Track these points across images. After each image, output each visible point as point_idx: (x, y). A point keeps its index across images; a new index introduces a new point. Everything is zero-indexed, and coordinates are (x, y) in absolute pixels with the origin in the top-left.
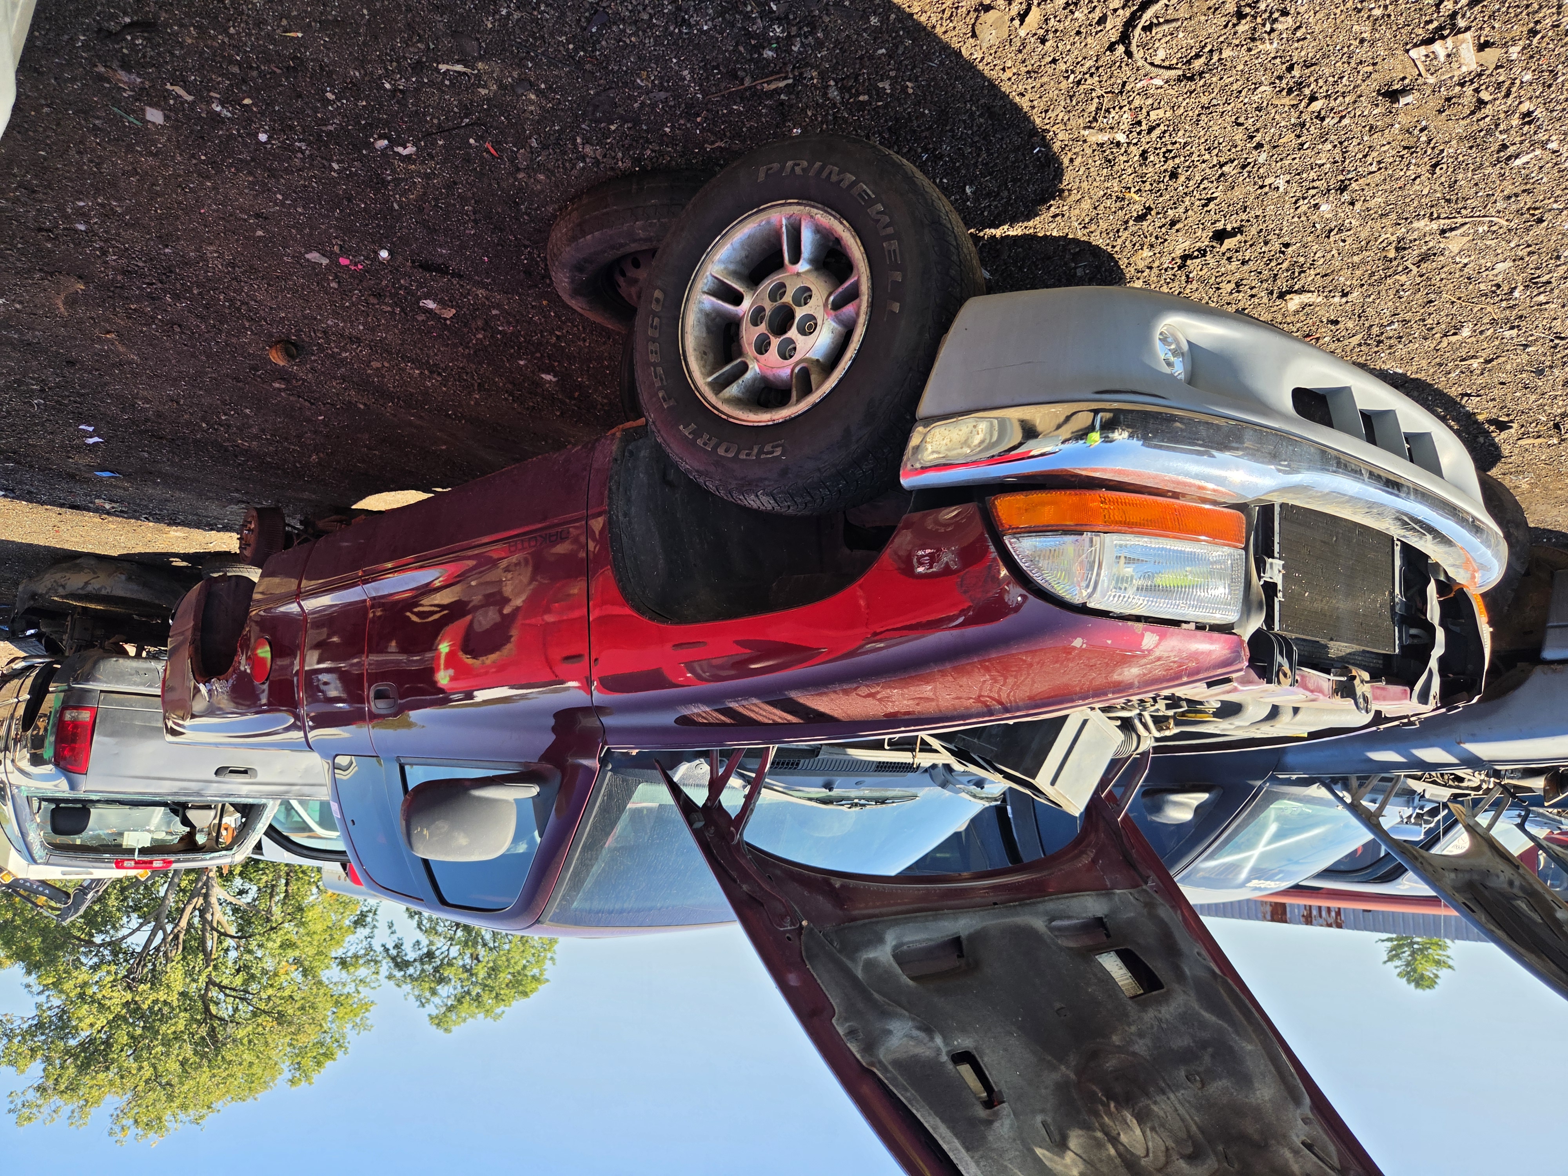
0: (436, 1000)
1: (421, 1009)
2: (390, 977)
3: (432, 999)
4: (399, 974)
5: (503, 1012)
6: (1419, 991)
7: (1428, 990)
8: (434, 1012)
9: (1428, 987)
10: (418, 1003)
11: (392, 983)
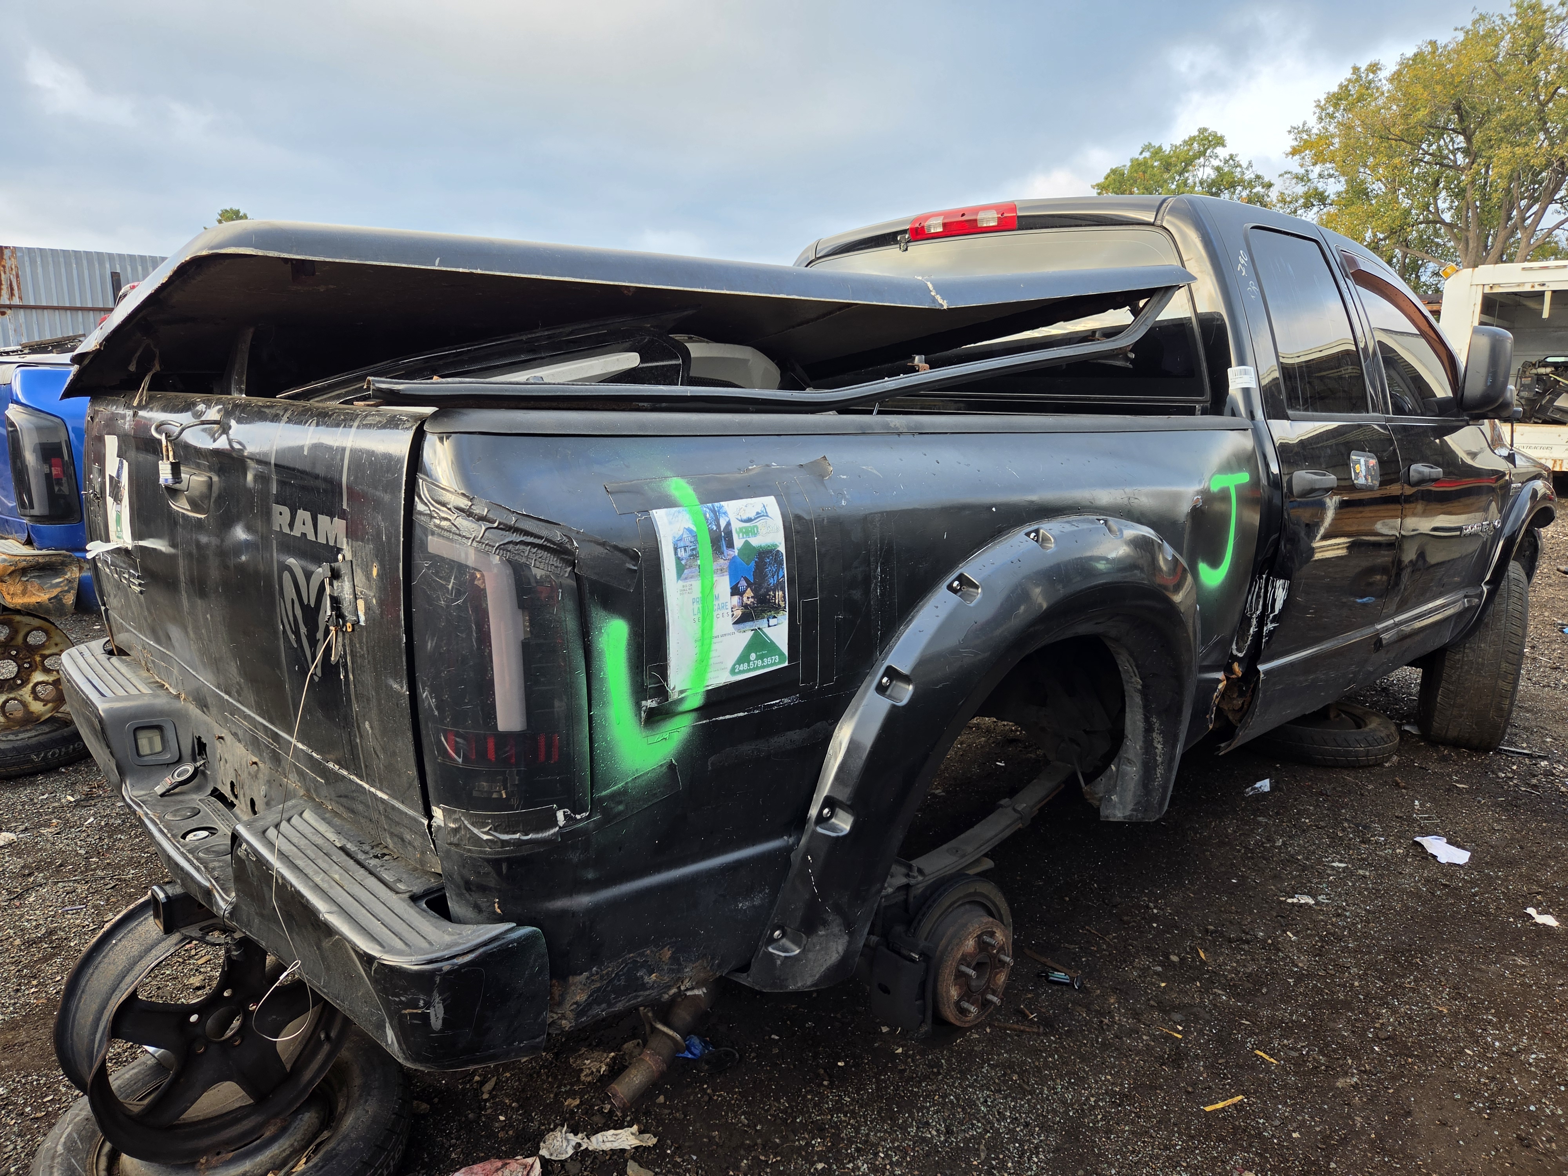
0: (1216, 163)
1: (1234, 153)
2: (1270, 185)
3: (1222, 164)
4: (1258, 189)
5: (1141, 153)
6: (235, 208)
7: (228, 209)
8: (1219, 150)
9: (226, 211)
10: (1237, 159)
11: (1266, 179)
